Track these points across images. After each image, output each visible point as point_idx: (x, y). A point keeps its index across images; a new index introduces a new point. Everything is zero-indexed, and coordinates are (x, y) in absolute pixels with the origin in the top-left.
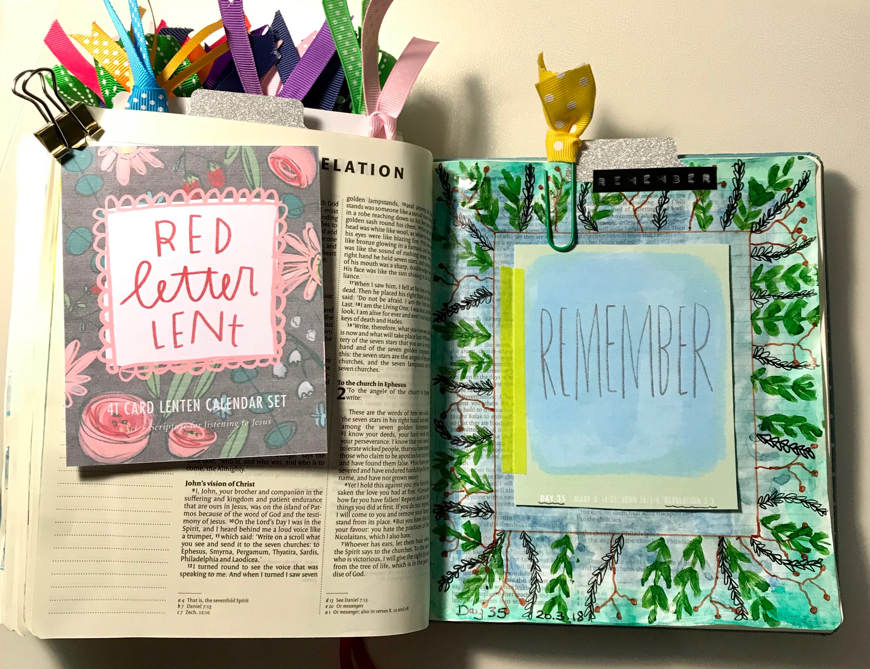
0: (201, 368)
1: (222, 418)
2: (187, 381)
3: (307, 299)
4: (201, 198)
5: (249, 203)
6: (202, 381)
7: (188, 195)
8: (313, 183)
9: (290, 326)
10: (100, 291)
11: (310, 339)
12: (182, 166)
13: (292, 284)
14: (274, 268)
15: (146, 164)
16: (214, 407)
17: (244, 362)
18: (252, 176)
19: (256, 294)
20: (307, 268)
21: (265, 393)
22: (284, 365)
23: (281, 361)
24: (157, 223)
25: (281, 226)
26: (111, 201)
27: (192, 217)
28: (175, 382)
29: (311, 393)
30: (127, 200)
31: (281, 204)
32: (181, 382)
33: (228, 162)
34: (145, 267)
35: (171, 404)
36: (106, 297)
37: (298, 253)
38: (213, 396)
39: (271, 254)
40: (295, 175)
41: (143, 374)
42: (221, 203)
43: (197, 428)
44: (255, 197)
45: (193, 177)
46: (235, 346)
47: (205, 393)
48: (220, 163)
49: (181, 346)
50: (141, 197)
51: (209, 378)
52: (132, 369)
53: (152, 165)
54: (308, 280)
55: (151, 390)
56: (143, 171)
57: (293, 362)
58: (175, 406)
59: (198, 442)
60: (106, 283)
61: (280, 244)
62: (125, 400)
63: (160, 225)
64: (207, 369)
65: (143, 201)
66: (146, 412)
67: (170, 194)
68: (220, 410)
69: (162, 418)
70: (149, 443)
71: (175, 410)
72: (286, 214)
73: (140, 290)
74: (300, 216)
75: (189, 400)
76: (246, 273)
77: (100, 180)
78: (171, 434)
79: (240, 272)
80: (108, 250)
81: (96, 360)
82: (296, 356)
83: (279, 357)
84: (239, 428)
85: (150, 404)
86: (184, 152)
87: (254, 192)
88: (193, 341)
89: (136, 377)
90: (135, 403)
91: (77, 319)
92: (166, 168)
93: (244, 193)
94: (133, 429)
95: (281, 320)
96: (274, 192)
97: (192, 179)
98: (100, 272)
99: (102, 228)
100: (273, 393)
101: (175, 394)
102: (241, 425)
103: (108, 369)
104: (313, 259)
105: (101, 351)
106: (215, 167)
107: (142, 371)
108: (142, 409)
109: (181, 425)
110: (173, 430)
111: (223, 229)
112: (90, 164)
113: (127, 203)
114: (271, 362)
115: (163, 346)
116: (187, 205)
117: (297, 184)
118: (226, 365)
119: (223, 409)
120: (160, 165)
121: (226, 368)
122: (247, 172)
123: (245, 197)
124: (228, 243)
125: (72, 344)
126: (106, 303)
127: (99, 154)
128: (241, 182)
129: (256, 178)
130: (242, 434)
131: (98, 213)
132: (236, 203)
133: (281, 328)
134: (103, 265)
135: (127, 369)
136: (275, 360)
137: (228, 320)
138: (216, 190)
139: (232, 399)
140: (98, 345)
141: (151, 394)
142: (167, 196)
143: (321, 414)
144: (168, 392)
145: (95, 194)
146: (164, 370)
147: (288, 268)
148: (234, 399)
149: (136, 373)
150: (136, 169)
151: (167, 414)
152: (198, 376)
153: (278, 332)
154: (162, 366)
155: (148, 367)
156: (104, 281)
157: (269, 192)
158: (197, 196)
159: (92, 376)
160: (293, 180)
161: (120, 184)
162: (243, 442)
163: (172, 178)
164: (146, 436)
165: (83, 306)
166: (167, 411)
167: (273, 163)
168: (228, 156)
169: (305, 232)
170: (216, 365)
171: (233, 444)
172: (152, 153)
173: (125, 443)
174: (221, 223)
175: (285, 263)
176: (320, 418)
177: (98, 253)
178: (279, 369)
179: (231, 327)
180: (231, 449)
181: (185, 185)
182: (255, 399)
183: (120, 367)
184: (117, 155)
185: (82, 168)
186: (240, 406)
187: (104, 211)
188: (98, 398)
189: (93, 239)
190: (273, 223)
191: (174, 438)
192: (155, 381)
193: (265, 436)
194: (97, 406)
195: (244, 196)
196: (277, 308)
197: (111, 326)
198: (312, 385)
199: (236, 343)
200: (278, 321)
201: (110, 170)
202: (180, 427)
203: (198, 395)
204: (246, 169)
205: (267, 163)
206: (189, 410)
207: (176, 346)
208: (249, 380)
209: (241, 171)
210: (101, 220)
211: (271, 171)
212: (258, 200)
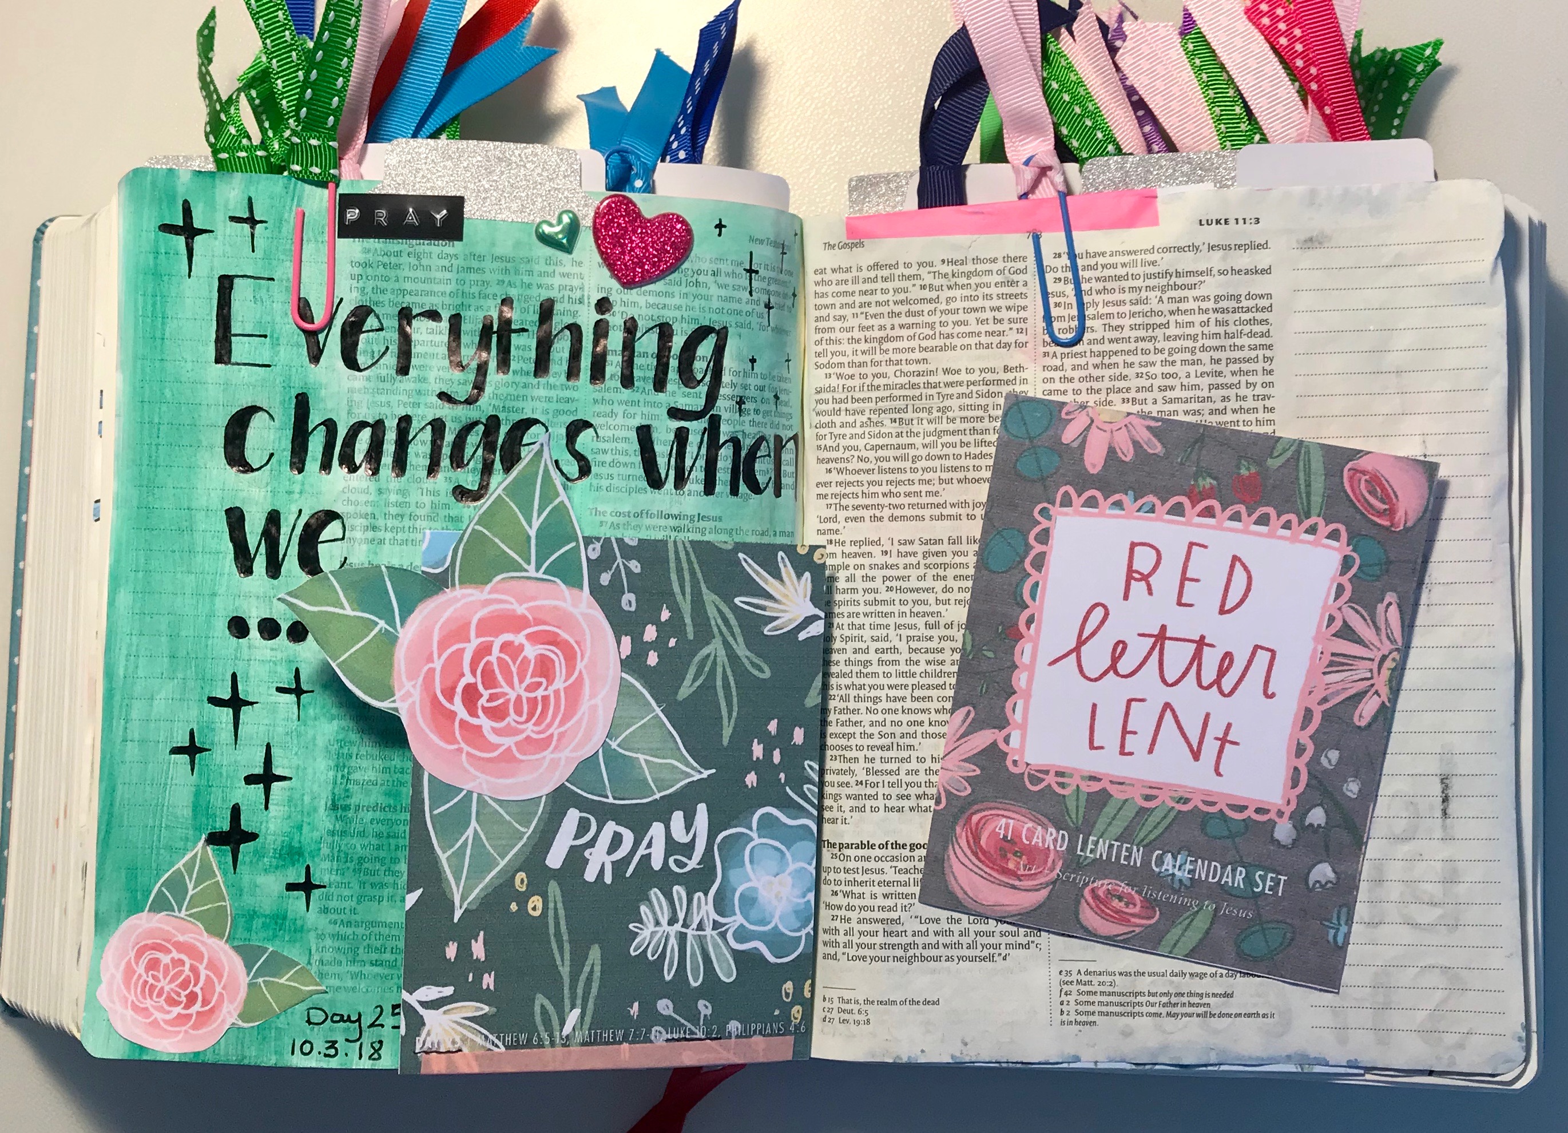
0: (1156, 797)
1: (1173, 888)
2: (1129, 813)
3: (1358, 724)
4: (1213, 516)
5: (1294, 539)
6: (1153, 820)
7: (1193, 507)
8: (1415, 525)
9: (1319, 763)
10: (1022, 637)
11: (1349, 794)
12: (1194, 457)
13: (1337, 693)
14: (1312, 658)
15: (1136, 444)
16: (1165, 867)
17: (1227, 805)
18: (1308, 494)
19: (1272, 696)
20: (1371, 671)
21: (1251, 865)
22: (1294, 826)
23: (1290, 818)
24: (1133, 545)
25: (1340, 589)
26: (1066, 494)
27: (1192, 544)
28: (1109, 810)
29: (1329, 885)
30: (1093, 497)
31: (1348, 551)
32: (1118, 812)
33: (1273, 463)
34: (1099, 612)
35: (1096, 843)
36: (1028, 648)
37: (1359, 641)
38: (1166, 849)
39: (1313, 632)
40: (1387, 507)
41: (1062, 785)
42: (1246, 531)
43: (1129, 894)
44: (1306, 532)
45: (1209, 480)
46: (1219, 774)
47: (1154, 840)
48: (1260, 463)
49: (1131, 754)
50: (1116, 497)
51: (1165, 817)
52: (1047, 772)
53: (1145, 447)
54: (1366, 692)
55: (1069, 814)
56: (1127, 454)
57: (1311, 825)
58: (1102, 848)
59: (1128, 917)
60: (1033, 626)
61: (1332, 619)
62: (1026, 820)
63: (1138, 550)
64: (1165, 800)
65: (1118, 504)
66: (1055, 847)
67: (1164, 501)
68: (1173, 875)
69: (1078, 863)
70: (1049, 897)
71: (1101, 855)
72: (1354, 570)
73: (1083, 648)
74: (1378, 578)
75: (1125, 845)
76: (1263, 657)
77: (1056, 458)
78: (1087, 892)
79: (1253, 654)
80: (1047, 574)
81: (994, 744)
82: (1317, 816)
83: (1288, 811)
84: (1197, 912)
85: (1063, 835)
86: (1203, 434)
87: (1307, 523)
88: (1151, 751)
89: (1049, 785)
90: (1039, 828)
91: (978, 673)
92: (1167, 455)
93: (1289, 521)
94: (1030, 869)
95: (1305, 750)
96: (1342, 528)
97: (1208, 482)
98: (1027, 607)
99: (1044, 537)
100: (1267, 869)
101: (1106, 829)
102: (1201, 908)
103: (1009, 763)
104: (1384, 658)
105: (1005, 732)
106: (1248, 469)
107: (1060, 780)
108: (1049, 839)
109: (1106, 882)
110: (1091, 886)
111: (1240, 577)
112: (1047, 429)
113: (1091, 502)
114: (1272, 815)
115: (1102, 748)
116: (1189, 524)
117: (1387, 523)
118: (1196, 802)
119: (1178, 874)
120: (1158, 449)
121: (1196, 806)
122: (1303, 487)
123: (1290, 528)
124: (1242, 601)
125: (964, 710)
126: (1026, 659)
127: (1063, 415)
128: (1287, 501)
129: (1317, 499)
130: (1202, 923)
131: (1044, 512)
132: (1271, 535)
133: (1302, 763)
134: (1033, 597)
135: (1037, 771)
136: (1280, 814)
137: (1216, 729)
138: (1242, 508)
139: (1196, 861)
140: (1002, 723)
141: (1069, 820)
142: (1158, 503)
143: (1339, 924)
144: (1095, 823)
145: (1043, 479)
146: (1096, 787)
147: (1337, 663)
148: (1200, 861)
149: (1051, 779)
150: (1118, 450)
151: (1086, 858)
152: (1148, 809)
153: (1296, 769)
154: (1093, 778)
155: (1071, 776)
156: (1030, 621)
157: (1333, 526)
158: (1209, 513)
159: (982, 769)
160: (1380, 514)
161: (1086, 469)
162: (1200, 936)
163: (1173, 475)
164: (1047, 885)
165: (990, 654)
166: (1088, 854)
167: (1351, 479)
168: (1276, 454)
169: (1381, 608)
170: (1181, 799)
171: (1183, 935)
172: (1149, 428)
173: (1014, 887)
174: (1238, 564)
175: (1333, 655)
176: (1338, 930)
177: (1029, 575)
178: (1284, 831)
179: (1219, 742)
180: (1178, 941)
181: (1192, 491)
182: (1234, 870)
183: (1028, 764)
184: (1092, 421)
185: (1032, 434)
186: (1207, 876)
187: (1054, 510)
188: (985, 804)
189: (1027, 553)
190: (1328, 583)
191: (1090, 900)
192: (1078, 799)
193: (1238, 935)
194: (981, 819)
195: (1287, 526)
196: (1303, 728)
197: (1028, 695)
198: (1334, 871)
199: (1221, 770)
200: (1300, 750)
201: (1075, 445)
202: (1102, 885)
203: (1142, 840)
204: (1302, 482)
205: (1342, 477)
206: (1122, 861)
207: (1122, 753)
208: (1232, 836)
209: (1292, 483)
210: (1045, 524)
211: (1345, 492)
212: (1310, 537)
